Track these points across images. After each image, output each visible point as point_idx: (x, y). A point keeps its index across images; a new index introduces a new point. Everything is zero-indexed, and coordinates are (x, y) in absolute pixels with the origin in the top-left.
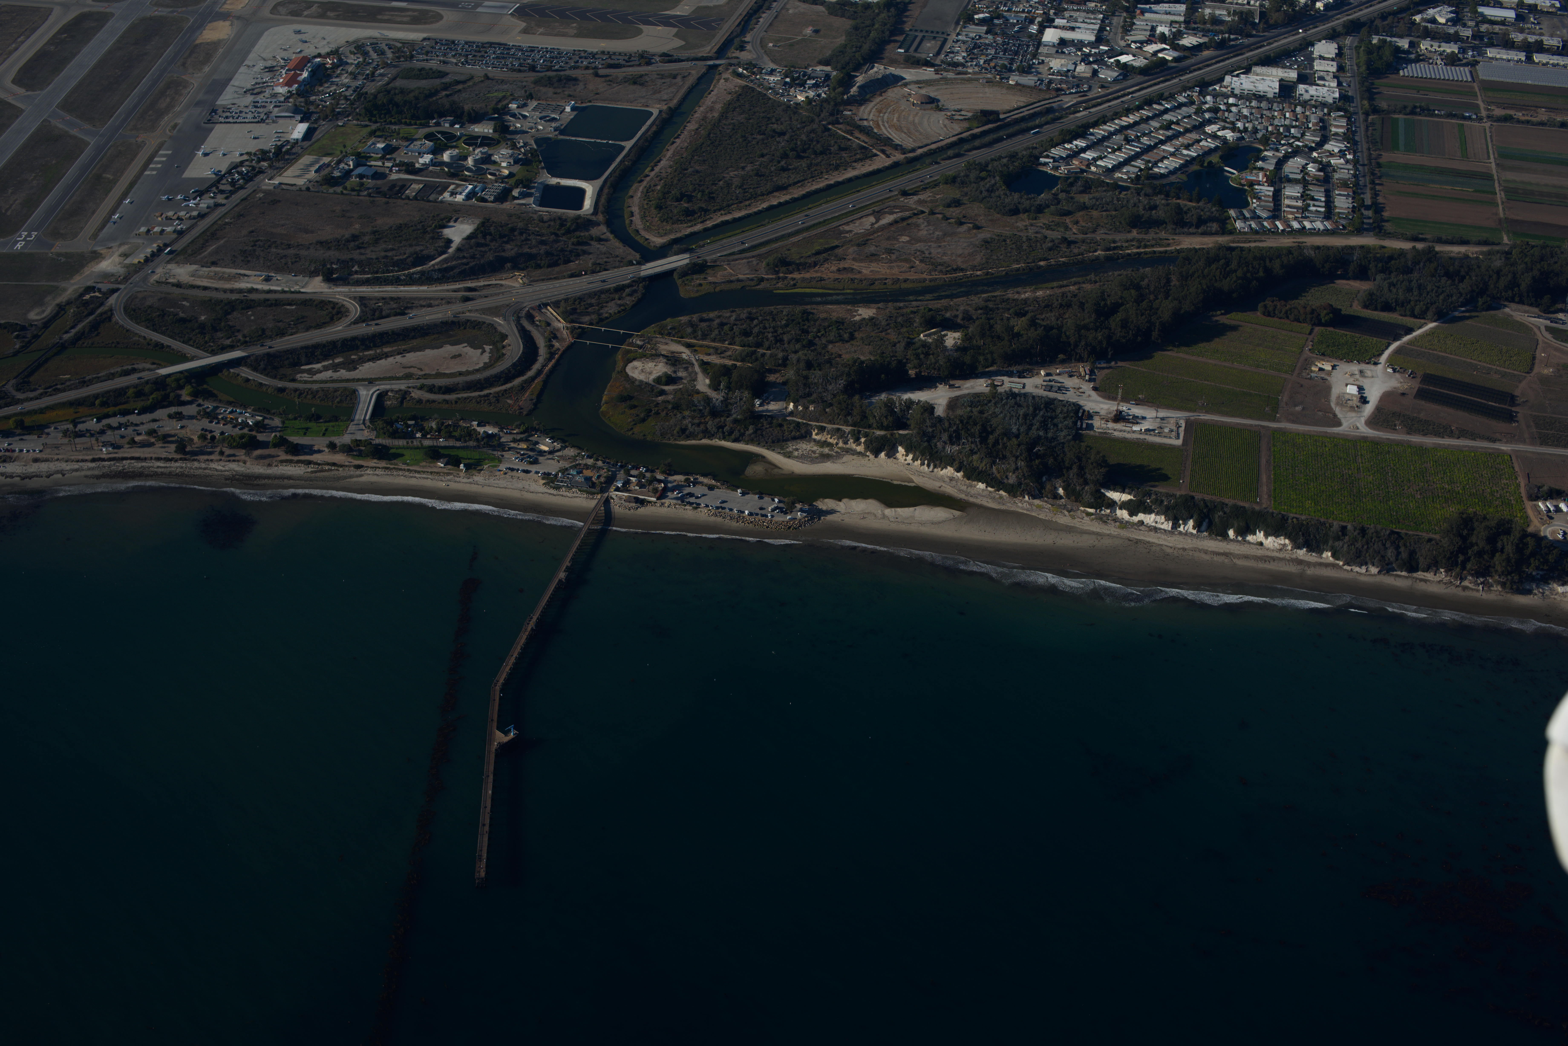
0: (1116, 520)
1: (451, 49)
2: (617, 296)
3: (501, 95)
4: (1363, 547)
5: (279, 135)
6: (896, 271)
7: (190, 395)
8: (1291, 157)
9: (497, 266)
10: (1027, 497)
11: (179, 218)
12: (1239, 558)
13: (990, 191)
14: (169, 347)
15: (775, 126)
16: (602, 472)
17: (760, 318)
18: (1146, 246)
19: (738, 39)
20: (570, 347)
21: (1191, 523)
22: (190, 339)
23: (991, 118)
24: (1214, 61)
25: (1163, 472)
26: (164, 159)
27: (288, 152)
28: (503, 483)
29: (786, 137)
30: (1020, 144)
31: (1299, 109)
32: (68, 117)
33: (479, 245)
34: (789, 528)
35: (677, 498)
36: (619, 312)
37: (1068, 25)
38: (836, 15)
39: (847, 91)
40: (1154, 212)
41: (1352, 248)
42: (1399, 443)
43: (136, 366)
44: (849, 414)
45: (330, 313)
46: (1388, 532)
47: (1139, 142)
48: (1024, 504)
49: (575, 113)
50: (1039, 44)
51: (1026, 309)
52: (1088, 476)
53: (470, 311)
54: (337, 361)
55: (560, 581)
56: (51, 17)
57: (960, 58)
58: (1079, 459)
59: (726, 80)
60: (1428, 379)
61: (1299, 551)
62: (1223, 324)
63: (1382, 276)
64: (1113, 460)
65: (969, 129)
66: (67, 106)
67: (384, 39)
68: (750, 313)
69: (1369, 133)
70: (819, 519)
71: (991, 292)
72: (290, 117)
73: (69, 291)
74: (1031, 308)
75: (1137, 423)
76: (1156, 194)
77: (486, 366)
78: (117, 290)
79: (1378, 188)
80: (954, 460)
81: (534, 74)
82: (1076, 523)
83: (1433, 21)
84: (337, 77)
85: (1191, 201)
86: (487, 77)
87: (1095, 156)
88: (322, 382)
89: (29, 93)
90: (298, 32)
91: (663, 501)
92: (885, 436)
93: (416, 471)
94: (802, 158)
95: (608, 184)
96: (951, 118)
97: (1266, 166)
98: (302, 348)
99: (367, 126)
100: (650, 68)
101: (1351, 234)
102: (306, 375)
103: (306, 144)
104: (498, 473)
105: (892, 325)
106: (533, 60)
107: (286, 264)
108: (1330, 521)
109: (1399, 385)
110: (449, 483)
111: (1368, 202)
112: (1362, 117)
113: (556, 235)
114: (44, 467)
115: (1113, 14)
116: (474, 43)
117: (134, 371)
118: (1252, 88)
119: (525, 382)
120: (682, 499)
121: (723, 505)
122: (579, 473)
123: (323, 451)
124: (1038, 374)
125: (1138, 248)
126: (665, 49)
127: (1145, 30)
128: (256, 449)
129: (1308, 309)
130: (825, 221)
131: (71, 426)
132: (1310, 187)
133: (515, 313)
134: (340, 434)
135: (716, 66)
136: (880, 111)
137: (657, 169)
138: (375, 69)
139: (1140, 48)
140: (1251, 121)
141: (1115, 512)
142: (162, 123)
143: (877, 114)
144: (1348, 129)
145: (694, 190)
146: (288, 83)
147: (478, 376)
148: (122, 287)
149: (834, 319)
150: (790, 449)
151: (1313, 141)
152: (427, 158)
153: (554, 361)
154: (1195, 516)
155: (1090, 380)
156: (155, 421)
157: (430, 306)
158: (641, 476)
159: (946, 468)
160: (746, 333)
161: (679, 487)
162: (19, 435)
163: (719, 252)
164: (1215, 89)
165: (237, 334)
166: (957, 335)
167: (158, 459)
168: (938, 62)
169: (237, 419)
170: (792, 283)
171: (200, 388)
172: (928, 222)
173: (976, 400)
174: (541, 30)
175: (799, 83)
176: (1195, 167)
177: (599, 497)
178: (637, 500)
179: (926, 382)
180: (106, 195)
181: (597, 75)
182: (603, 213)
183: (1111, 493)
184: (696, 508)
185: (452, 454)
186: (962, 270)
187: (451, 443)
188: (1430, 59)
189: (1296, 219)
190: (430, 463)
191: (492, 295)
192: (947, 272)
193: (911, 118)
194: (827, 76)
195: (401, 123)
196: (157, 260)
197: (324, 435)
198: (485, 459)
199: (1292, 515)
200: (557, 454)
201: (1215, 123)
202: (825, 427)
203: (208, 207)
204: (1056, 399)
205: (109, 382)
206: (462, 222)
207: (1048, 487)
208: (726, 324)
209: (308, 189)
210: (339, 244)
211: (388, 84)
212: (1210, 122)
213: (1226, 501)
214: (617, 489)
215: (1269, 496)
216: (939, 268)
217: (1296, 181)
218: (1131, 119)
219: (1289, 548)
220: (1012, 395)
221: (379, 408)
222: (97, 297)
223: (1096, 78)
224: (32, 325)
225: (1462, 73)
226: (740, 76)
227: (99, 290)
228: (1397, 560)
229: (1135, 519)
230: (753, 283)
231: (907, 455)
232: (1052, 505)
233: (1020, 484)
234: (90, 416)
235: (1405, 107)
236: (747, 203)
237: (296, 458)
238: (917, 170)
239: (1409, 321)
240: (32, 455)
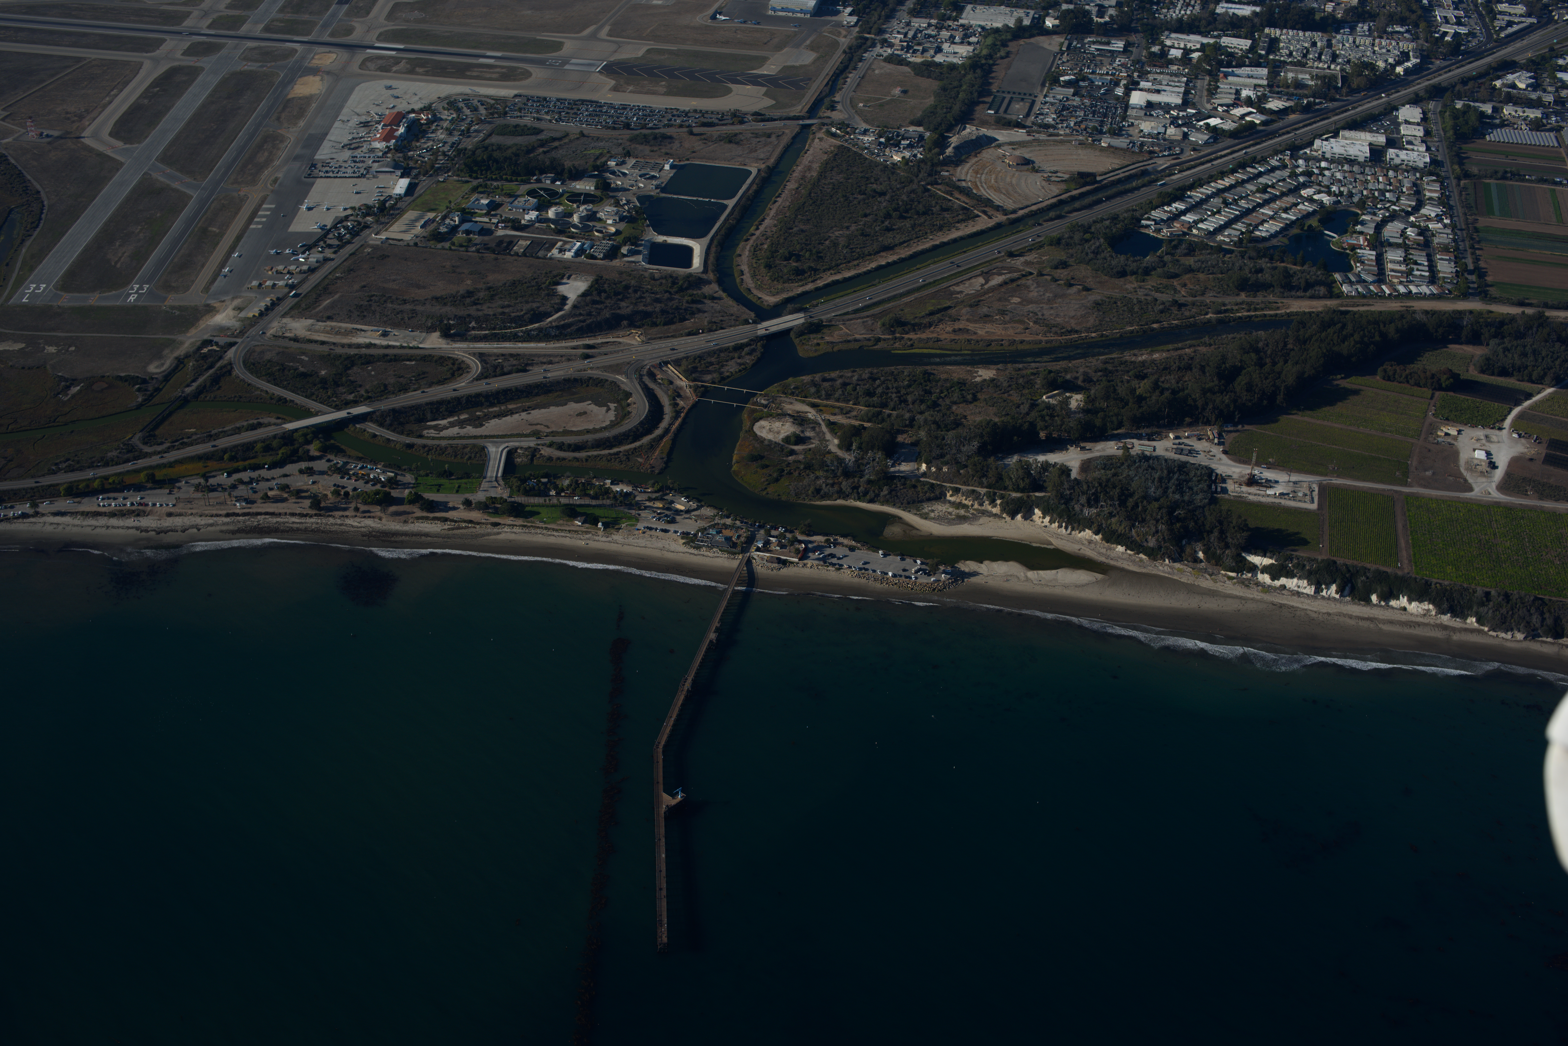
0: (1258, 584)
1: (543, 106)
2: (736, 355)
3: (598, 152)
4: (1507, 613)
5: (381, 190)
6: (1011, 332)
7: (319, 450)
8: (1389, 221)
9: (613, 324)
10: (1167, 561)
11: (289, 273)
12: (1384, 624)
13: (1096, 253)
14: (292, 401)
15: (874, 186)
16: (741, 532)
17: (882, 378)
18: (1256, 310)
19: (828, 99)
20: (695, 406)
21: (1334, 587)
22: (313, 394)
23: (1088, 180)
24: (1301, 125)
25: (1302, 536)
26: (268, 213)
27: (393, 207)
28: (642, 542)
29: (887, 197)
30: (1120, 206)
31: (1391, 173)
32: (168, 171)
33: (594, 302)
34: (934, 590)
35: (818, 559)
36: (740, 371)
37: (1154, 87)
38: (923, 76)
39: (943, 153)
40: (1260, 275)
41: (1460, 313)
42: (1532, 509)
43: (261, 421)
44: (984, 476)
45: (451, 369)
46: (1532, 598)
47: (1237, 205)
48: (1164, 568)
49: (674, 171)
50: (1127, 107)
51: (1145, 371)
52: (1229, 540)
53: (591, 368)
54: (463, 417)
55: (711, 641)
56: (141, 71)
57: (1051, 120)
58: (1221, 523)
59: (821, 139)
60: (1554, 444)
61: (1443, 617)
62: (1344, 388)
63: (1497, 341)
64: (1252, 524)
65: (1067, 191)
66: (166, 158)
67: (475, 96)
68: (871, 373)
69: (1463, 197)
70: (963, 581)
71: (1107, 354)
72: (391, 172)
73: (187, 345)
74: (1150, 370)
75: (1271, 487)
76: (1260, 257)
77: (613, 425)
78: (234, 344)
79: (1478, 252)
80: (1093, 523)
81: (629, 132)
82: (1218, 587)
83: (1514, 86)
84: (432, 133)
85: (1295, 264)
86: (582, 134)
87: (1196, 218)
88: (450, 438)
89: (127, 146)
90: (390, 88)
91: (805, 561)
92: (1021, 498)
93: (554, 530)
94: (905, 218)
95: (715, 242)
96: (1048, 180)
97: (1366, 230)
98: (427, 404)
99: (467, 182)
100: (743, 127)
101: (1457, 298)
102: (432, 431)
103: (409, 199)
104: (637, 532)
105: (1014, 387)
106: (627, 118)
107: (402, 319)
108: (1473, 586)
109: (1526, 450)
110: (588, 542)
111: (1471, 267)
112: (1454, 182)
113: (670, 293)
114: (178, 522)
115: (1196, 78)
116: (566, 100)
117: (260, 425)
118: (1342, 152)
119: (654, 440)
120: (824, 560)
121: (866, 566)
122: (719, 532)
123: (458, 508)
124: (1167, 437)
125: (1249, 311)
126: (756, 108)
127: (1230, 93)
128: (391, 505)
129: (1428, 373)
130: (935, 282)
131: (202, 481)
132: (1411, 251)
133: (636, 371)
134: (473, 491)
135: (810, 125)
136: (977, 172)
137: (762, 228)
138: (470, 125)
139: (1227, 111)
140: (1345, 185)
141: (1256, 575)
142: (263, 177)
143: (974, 175)
144: (1442, 194)
145: (802, 249)
146: (386, 139)
147: (607, 434)
148: (239, 340)
149: (956, 380)
150: (926, 510)
151: (1410, 206)
152: (533, 215)
153: (680, 420)
154: (1338, 581)
155: (1219, 444)
156: (285, 476)
157: (550, 363)
158: (781, 536)
159: (1084, 530)
160: (870, 394)
161: (819, 548)
162: (151, 489)
163: (833, 312)
164: (1306, 153)
165: (359, 389)
166: (1079, 397)
167: (293, 515)
168: (1028, 123)
169: (369, 475)
170: (909, 343)
171: (327, 443)
172: (1037, 283)
173: (1108, 462)
174: (631, 88)
175: (894, 143)
176: (1295, 231)
177: (740, 557)
178: (779, 561)
179: (1057, 445)
180: (214, 249)
181: (691, 133)
182: (713, 271)
183: (1253, 557)
184: (839, 569)
185: (589, 512)
186: (1077, 332)
187: (587, 501)
188: (1514, 124)
189: (1401, 283)
190: (567, 521)
191: (611, 353)
192: (1062, 334)
193: (1008, 179)
194: (921, 137)
195: (501, 179)
196: (272, 314)
197: (457, 491)
198: (622, 518)
199: (1434, 581)
200: (693, 513)
201: (1310, 187)
202: (960, 489)
203: (317, 262)
204: (1187, 462)
205: (236, 437)
206: (575, 279)
207: (1188, 550)
208: (849, 384)
209: (416, 244)
210: (455, 300)
211: (484, 140)
212: (1304, 186)
213: (1368, 566)
214: (758, 549)
215: (1410, 561)
216: (1054, 329)
217: (1397, 246)
218: (1227, 182)
219: (1433, 613)
220: (1144, 458)
221: (510, 467)
222: (215, 351)
223: (1186, 141)
224: (152, 379)
225: (1548, 139)
226: (834, 135)
227: (217, 344)
228: (1542, 626)
229: (1277, 583)
230: (870, 343)
231: (1044, 518)
232: (1193, 569)
233: (1160, 547)
234: (220, 470)
235: (1496, 172)
236: (856, 262)
237: (431, 515)
238: (1021, 231)
239: (1527, 386)
240: (165, 509)
